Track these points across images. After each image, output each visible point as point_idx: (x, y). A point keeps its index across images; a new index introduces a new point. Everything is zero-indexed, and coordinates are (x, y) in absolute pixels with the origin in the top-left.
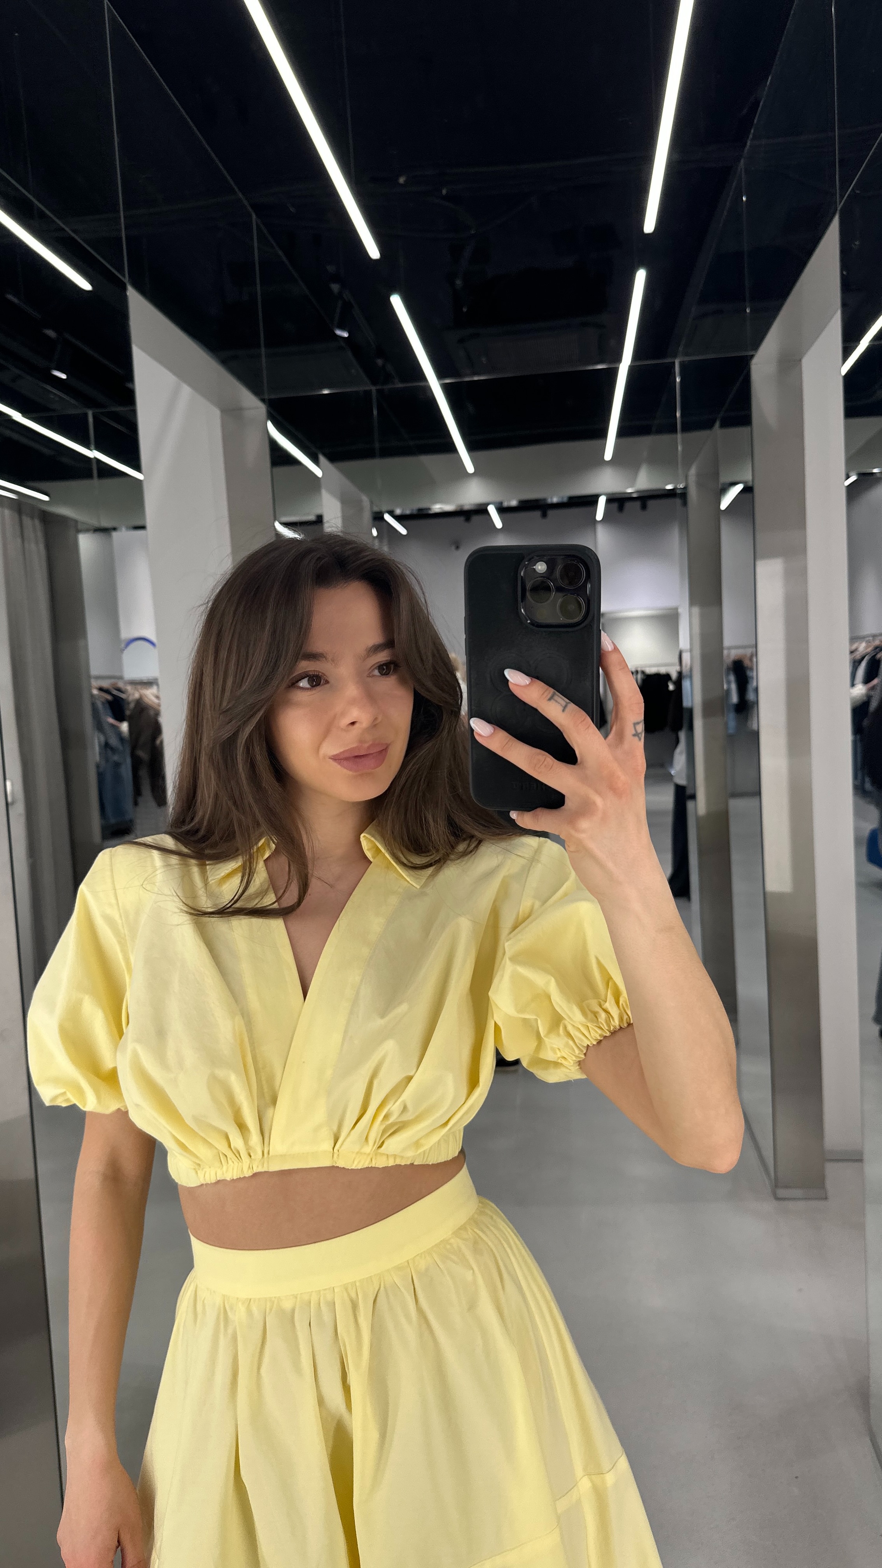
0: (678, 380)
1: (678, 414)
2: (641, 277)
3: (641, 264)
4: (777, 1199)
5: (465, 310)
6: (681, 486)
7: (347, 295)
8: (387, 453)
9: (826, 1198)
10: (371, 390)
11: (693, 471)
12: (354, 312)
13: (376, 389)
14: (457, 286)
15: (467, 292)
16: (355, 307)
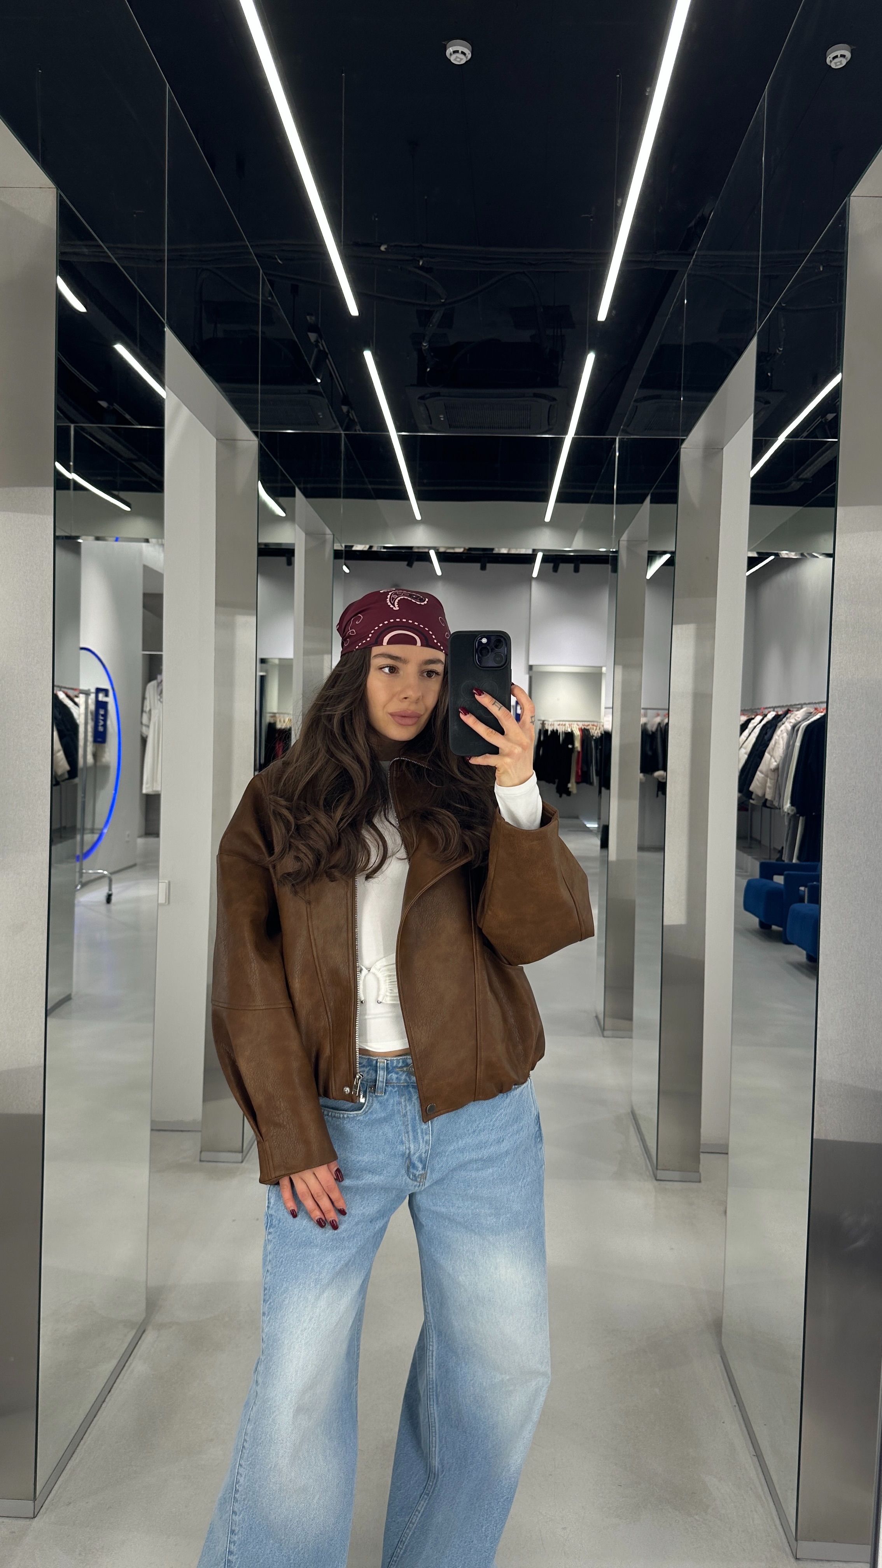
0: (617, 454)
1: (615, 487)
2: (591, 359)
3: (591, 348)
4: (657, 1180)
5: (428, 370)
6: (614, 550)
7: (323, 345)
8: (351, 494)
9: (700, 1182)
10: (340, 434)
11: (625, 537)
12: (327, 361)
13: (345, 434)
14: (423, 348)
15: (432, 354)
16: (329, 356)
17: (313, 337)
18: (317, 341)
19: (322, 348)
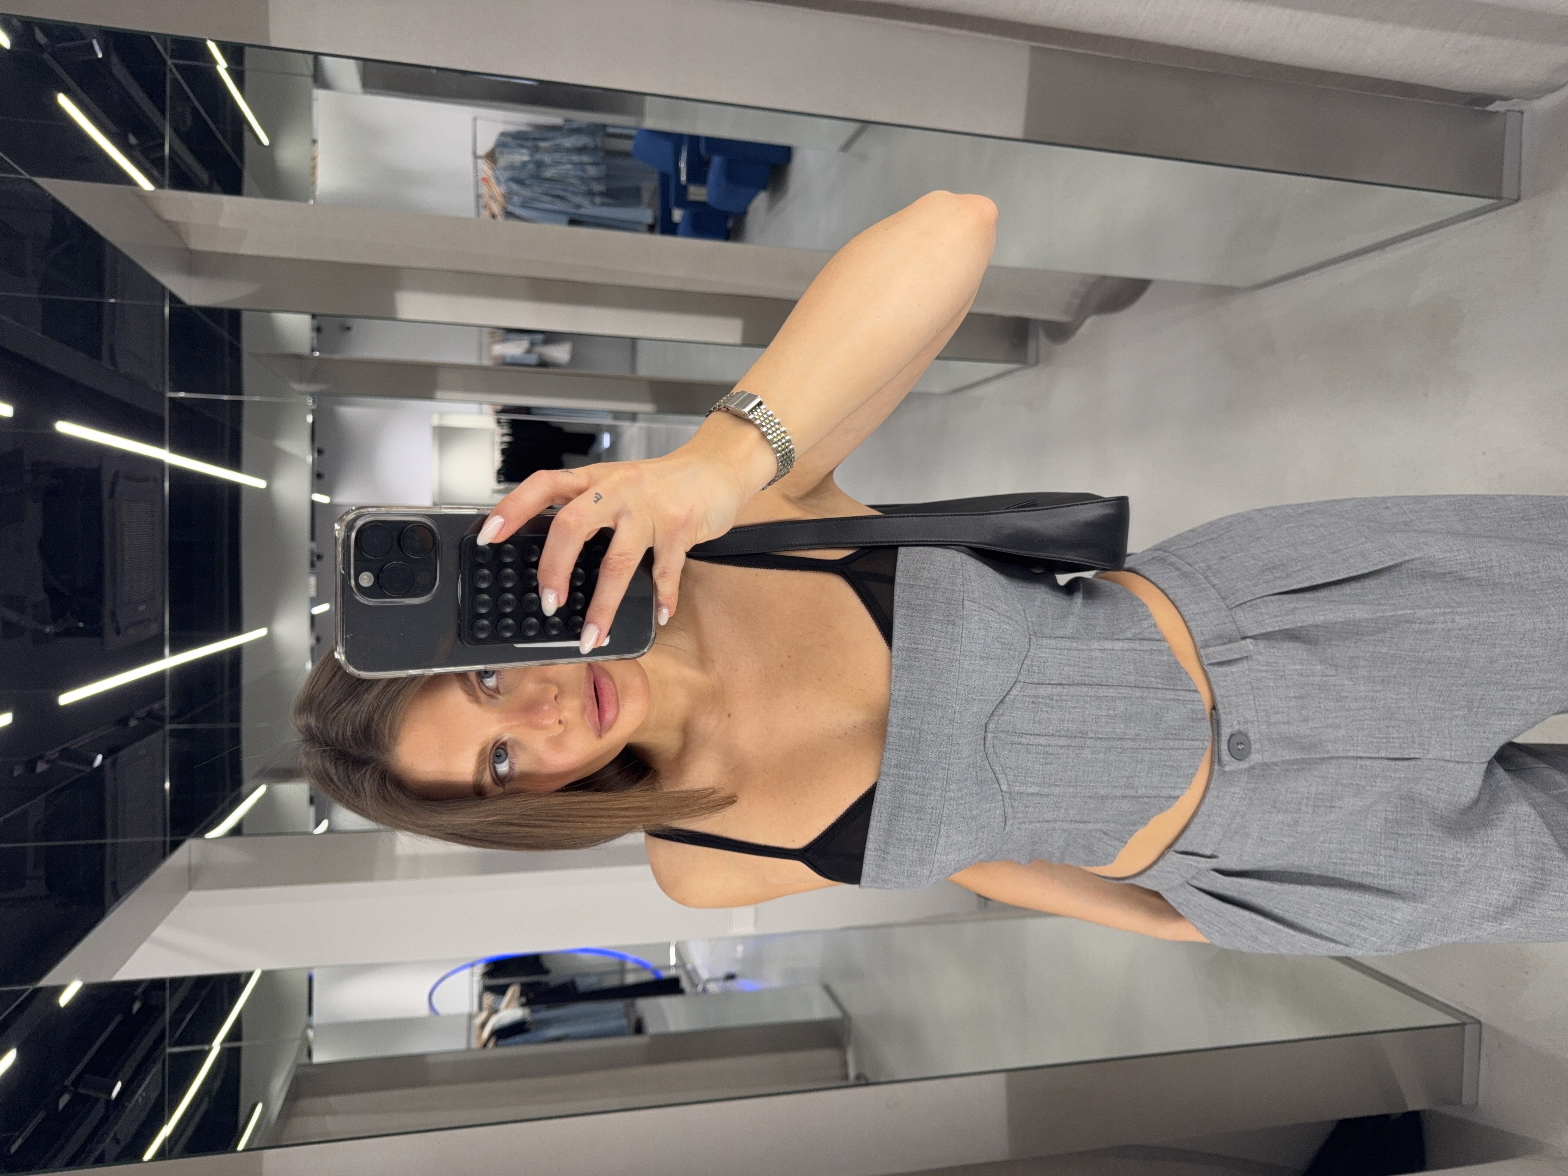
0: (189, 395)
1: (224, 398)
2: (64, 427)
3: (50, 426)
5: (81, 625)
7: (52, 754)
10: (170, 730)
12: (73, 747)
13: (170, 723)
14: (53, 631)
15: (60, 620)
16: (67, 745)
17: (41, 767)
18: (48, 761)
19: (57, 755)
